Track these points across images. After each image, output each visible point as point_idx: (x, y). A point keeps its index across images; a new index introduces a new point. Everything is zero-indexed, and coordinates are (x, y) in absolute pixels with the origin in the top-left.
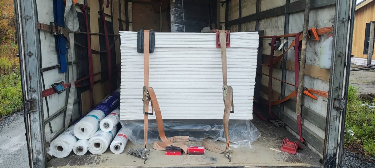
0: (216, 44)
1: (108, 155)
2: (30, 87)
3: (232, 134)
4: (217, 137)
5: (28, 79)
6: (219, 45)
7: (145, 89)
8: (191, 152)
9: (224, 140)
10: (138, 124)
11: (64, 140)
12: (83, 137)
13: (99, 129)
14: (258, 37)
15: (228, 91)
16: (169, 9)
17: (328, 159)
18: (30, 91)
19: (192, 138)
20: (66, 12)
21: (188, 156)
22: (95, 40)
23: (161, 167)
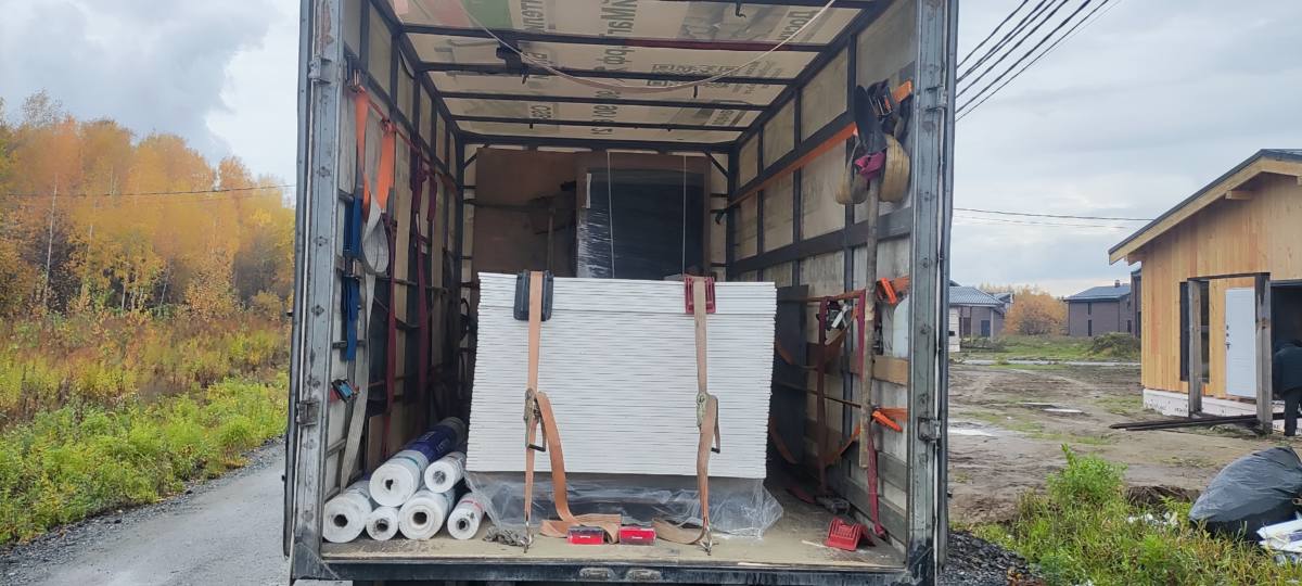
0: (684, 305)
1: (441, 540)
2: (310, 377)
3: (720, 512)
4: (686, 518)
5: (308, 359)
6: (690, 309)
7: (529, 395)
8: (626, 538)
9: (700, 523)
10: (506, 483)
11: (352, 502)
12: (387, 500)
13: (421, 486)
15: (708, 405)
16: (574, 224)
17: (915, 550)
18: (309, 383)
19: (628, 520)
20: (367, 230)
21: (620, 546)
22: (400, 295)
23: (561, 560)
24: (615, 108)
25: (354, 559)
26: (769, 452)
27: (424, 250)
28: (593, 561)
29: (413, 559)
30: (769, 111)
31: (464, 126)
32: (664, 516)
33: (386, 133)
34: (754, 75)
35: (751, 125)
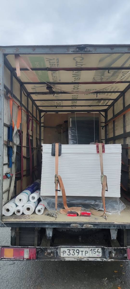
0: (96, 151)
1: (34, 215)
3: (108, 206)
4: (99, 208)
6: (98, 152)
7: (56, 176)
8: (83, 215)
9: (103, 210)
10: (51, 199)
11: (11, 205)
12: (20, 204)
13: (29, 200)
14: (121, 147)
15: (104, 178)
16: (67, 131)
19: (83, 209)
20: (14, 134)
21: (81, 217)
22: (24, 150)
23: (65, 222)
24: (77, 102)
25: (11, 221)
26: (121, 190)
27: (31, 138)
28: (74, 222)
29: (26, 221)
30: (116, 100)
31: (41, 108)
32: (93, 207)
33: (19, 109)
34: (112, 90)
35: (111, 105)
